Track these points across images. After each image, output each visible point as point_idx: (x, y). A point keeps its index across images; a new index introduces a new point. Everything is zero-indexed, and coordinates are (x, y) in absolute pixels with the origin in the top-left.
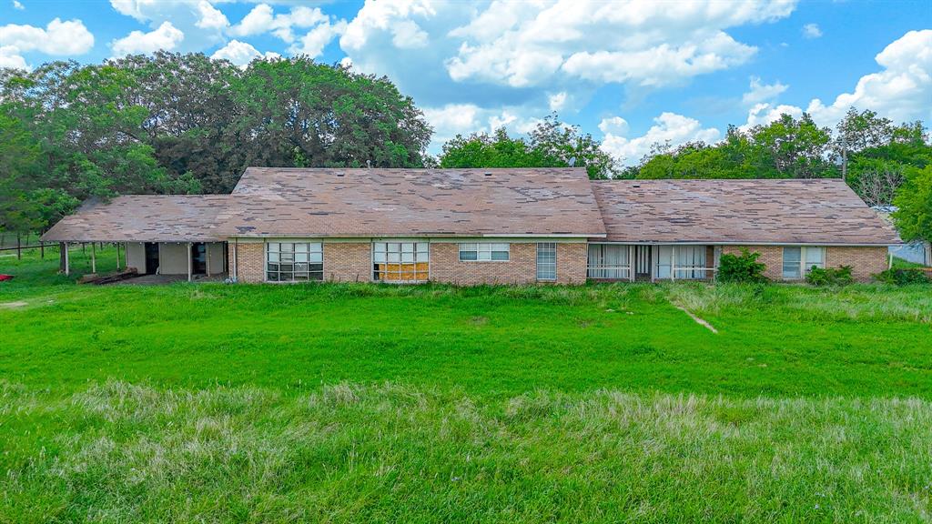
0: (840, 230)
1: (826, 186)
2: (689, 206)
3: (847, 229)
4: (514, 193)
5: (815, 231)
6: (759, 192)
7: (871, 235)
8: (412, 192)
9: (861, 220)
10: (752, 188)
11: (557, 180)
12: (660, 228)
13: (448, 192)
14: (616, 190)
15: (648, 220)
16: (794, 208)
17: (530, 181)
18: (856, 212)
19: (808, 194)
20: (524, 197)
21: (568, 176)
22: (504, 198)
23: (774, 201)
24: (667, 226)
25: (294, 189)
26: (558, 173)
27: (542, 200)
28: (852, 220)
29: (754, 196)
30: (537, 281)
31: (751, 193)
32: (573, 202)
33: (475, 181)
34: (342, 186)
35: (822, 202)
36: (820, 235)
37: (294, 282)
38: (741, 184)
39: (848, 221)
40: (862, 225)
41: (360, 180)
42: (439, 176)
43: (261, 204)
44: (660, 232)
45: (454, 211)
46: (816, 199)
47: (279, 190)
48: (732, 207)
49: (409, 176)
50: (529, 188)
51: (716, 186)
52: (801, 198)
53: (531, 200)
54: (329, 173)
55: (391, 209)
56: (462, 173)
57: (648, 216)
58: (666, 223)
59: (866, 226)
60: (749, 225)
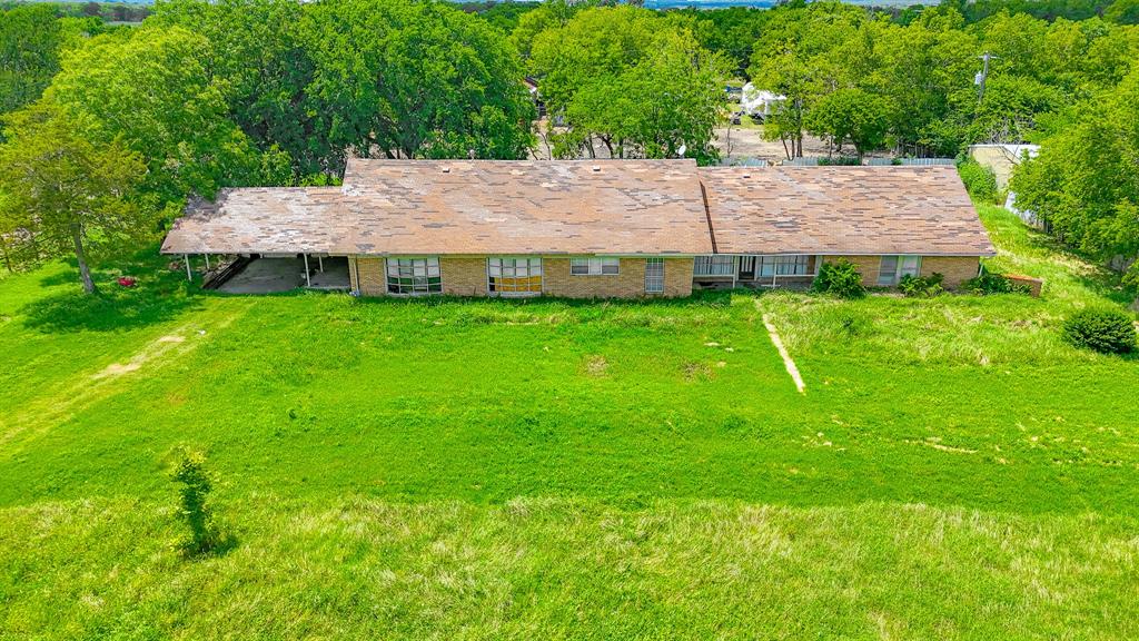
0: (939, 237)
1: (936, 175)
2: (797, 204)
3: (946, 236)
4: (624, 196)
5: (914, 237)
6: (870, 184)
7: (967, 243)
8: (521, 195)
9: (961, 223)
10: (863, 178)
11: (667, 178)
12: (766, 235)
13: (557, 195)
14: (725, 182)
15: (755, 223)
16: (900, 206)
17: (639, 180)
18: (959, 213)
19: (917, 187)
20: (633, 202)
21: (677, 172)
22: (615, 204)
23: (882, 197)
24: (773, 232)
25: (401, 191)
26: (668, 167)
27: (651, 206)
28: (952, 224)
29: (863, 190)
30: (645, 294)
31: (861, 186)
32: (681, 208)
33: (583, 179)
34: (449, 187)
35: (929, 199)
36: (918, 243)
37: (414, 294)
38: (852, 172)
39: (950, 224)
40: (961, 230)
41: (466, 179)
42: (546, 171)
43: (372, 213)
44: (765, 241)
45: (565, 223)
46: (924, 193)
47: (387, 192)
48: (840, 206)
49: (516, 172)
50: (638, 190)
51: (826, 175)
52: (910, 193)
53: (641, 206)
54: (433, 167)
55: (503, 218)
56: (569, 167)
57: (755, 218)
58: (772, 228)
59: (966, 231)
60: (852, 231)
